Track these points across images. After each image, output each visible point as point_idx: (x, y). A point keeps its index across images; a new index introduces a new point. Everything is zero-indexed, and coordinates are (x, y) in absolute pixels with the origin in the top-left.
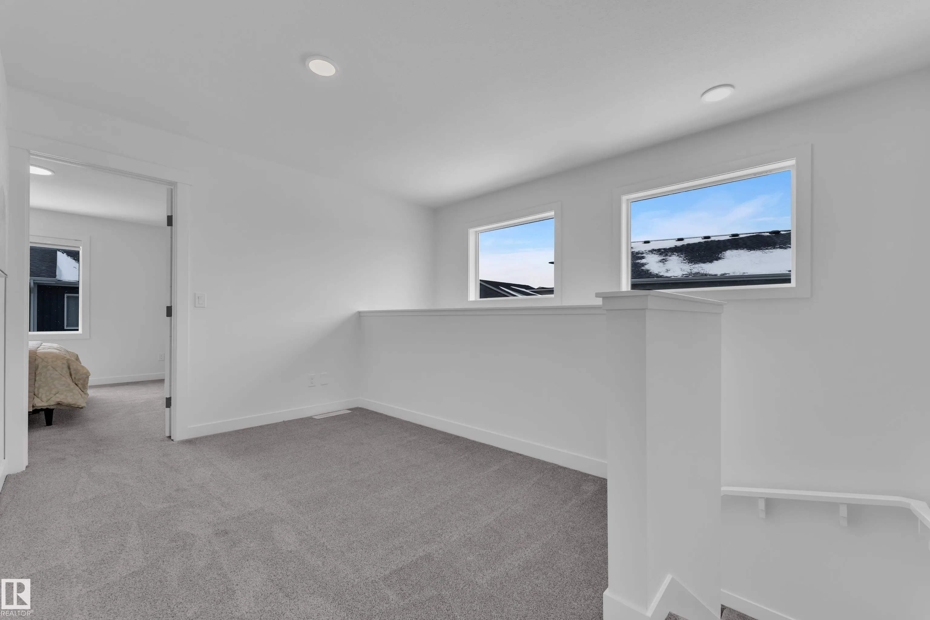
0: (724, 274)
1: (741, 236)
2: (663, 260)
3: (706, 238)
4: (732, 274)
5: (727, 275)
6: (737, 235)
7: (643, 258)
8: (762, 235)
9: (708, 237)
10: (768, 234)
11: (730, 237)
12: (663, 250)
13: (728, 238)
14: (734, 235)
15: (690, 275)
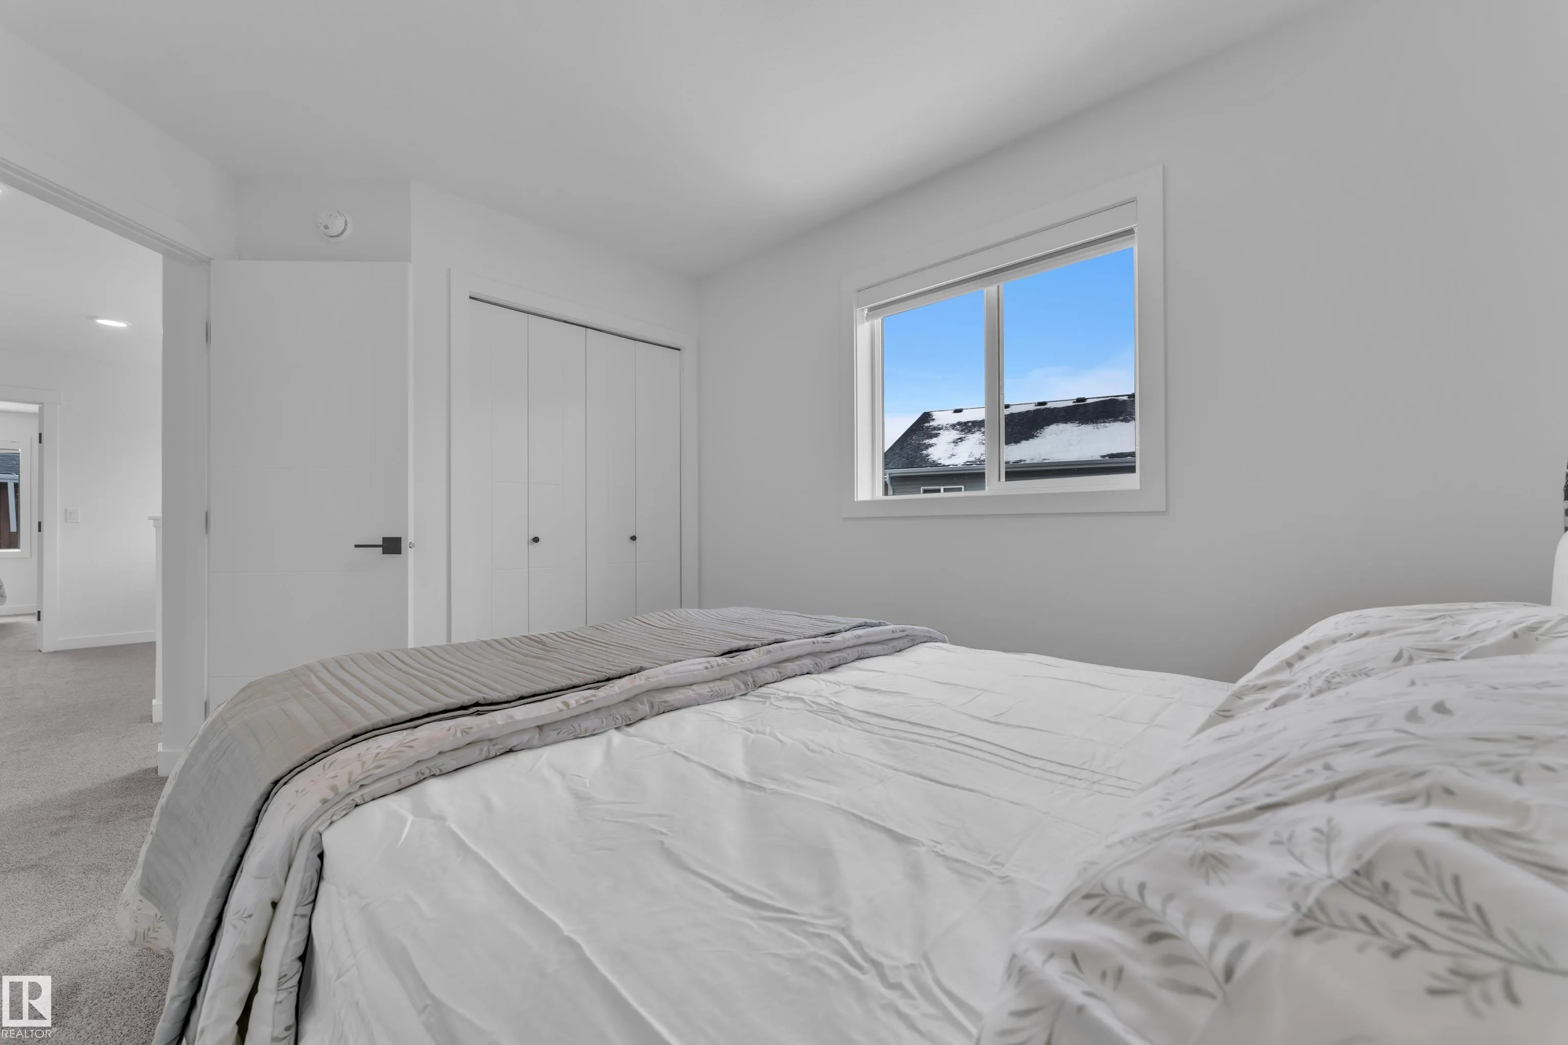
0: (1018, 462)
1: (1088, 401)
2: (959, 439)
3: (1040, 404)
4: (1028, 462)
5: (1022, 463)
6: (1083, 400)
7: (936, 435)
8: (1117, 399)
9: (1044, 403)
10: (1125, 398)
11: (1074, 402)
12: (970, 424)
13: (1071, 404)
14: (1079, 400)
15: (974, 462)
